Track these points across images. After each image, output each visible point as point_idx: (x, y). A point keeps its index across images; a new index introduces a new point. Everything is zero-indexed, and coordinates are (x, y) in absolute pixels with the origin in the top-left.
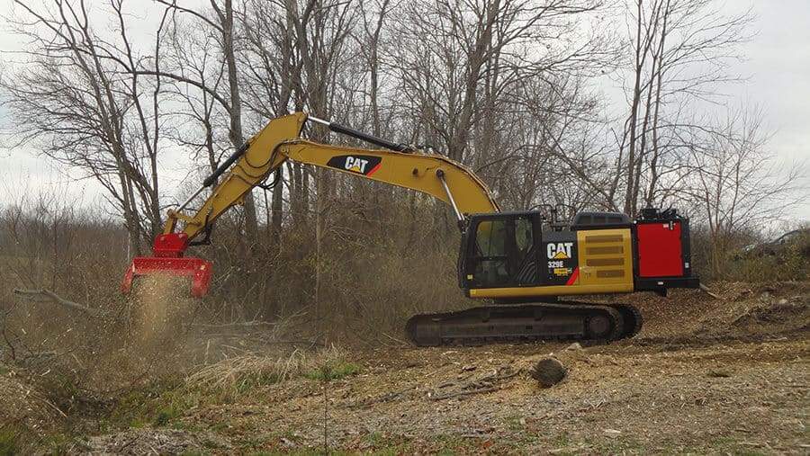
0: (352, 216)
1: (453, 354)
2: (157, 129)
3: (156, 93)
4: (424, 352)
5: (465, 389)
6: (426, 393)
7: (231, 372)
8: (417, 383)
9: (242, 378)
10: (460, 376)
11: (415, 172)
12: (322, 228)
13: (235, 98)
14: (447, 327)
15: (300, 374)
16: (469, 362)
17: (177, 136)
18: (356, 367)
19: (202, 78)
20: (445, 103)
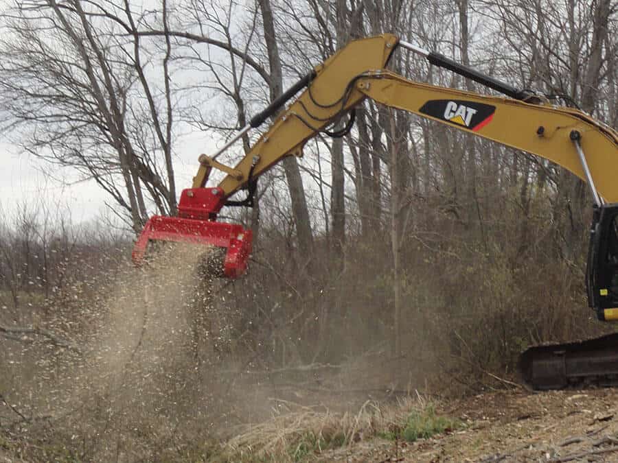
0: (439, 215)
1: (583, 399)
2: (170, 109)
3: (165, 62)
4: (542, 397)
5: (597, 446)
6: (543, 453)
7: (282, 433)
8: (530, 440)
9: (297, 442)
10: (591, 428)
11: (541, 131)
12: (400, 234)
13: (274, 60)
14: (574, 361)
15: (375, 434)
16: (603, 409)
17: (198, 118)
18: (450, 421)
19: (228, 35)
20: (564, 50)
